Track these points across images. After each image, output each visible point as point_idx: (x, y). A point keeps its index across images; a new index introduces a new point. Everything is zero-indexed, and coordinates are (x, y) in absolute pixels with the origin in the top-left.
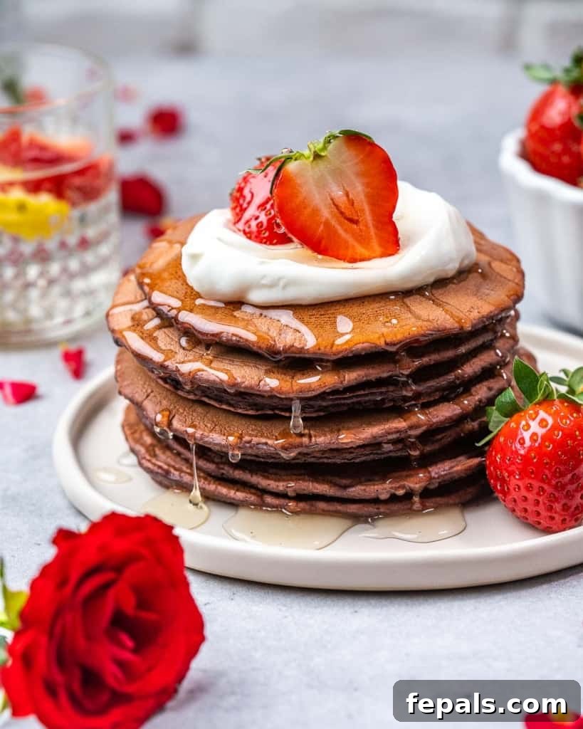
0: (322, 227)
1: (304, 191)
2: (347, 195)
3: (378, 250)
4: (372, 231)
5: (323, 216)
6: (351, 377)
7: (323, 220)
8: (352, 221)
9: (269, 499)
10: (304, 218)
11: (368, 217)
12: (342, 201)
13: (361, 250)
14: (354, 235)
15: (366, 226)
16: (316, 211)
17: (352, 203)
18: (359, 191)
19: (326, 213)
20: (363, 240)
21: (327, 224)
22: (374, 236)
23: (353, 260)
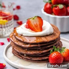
1: (31, 23)
2: (37, 24)
3: (39, 31)
4: (39, 28)
6: (32, 46)
8: (37, 27)
9: (24, 59)
10: (31, 26)
12: (36, 24)
13: (37, 31)
14: (37, 29)
16: (32, 25)
17: (37, 25)
18: (38, 23)
19: (34, 26)
20: (38, 29)
23: (36, 32)
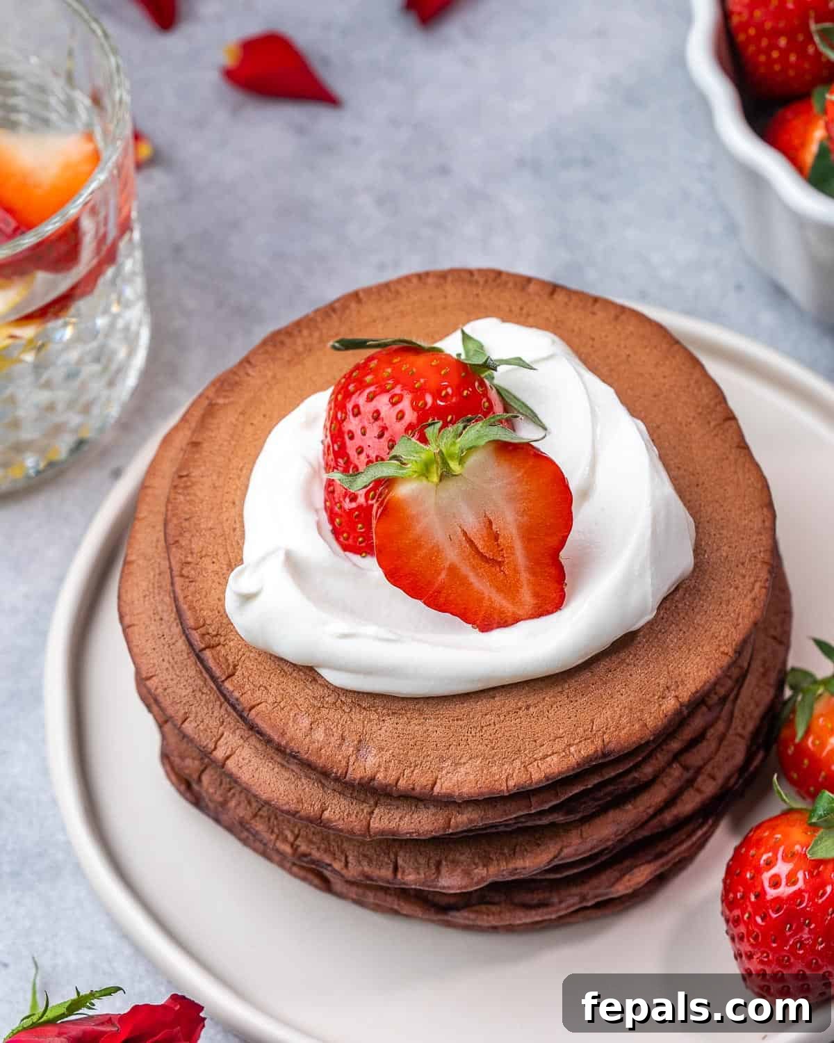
0: (443, 575)
2: (489, 526)
3: (529, 601)
5: (446, 559)
7: (447, 564)
11: (520, 556)
15: (516, 571)
16: (436, 551)
17: (495, 538)
18: (509, 522)
19: (452, 555)
21: (453, 570)
22: (525, 582)
